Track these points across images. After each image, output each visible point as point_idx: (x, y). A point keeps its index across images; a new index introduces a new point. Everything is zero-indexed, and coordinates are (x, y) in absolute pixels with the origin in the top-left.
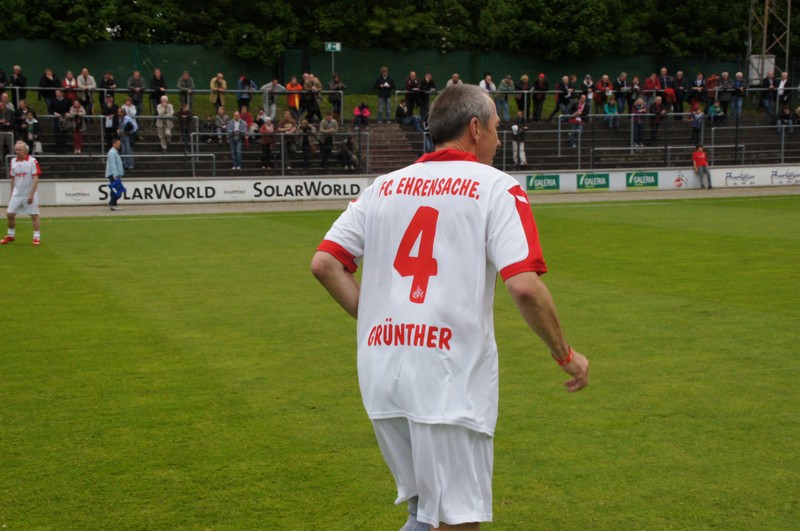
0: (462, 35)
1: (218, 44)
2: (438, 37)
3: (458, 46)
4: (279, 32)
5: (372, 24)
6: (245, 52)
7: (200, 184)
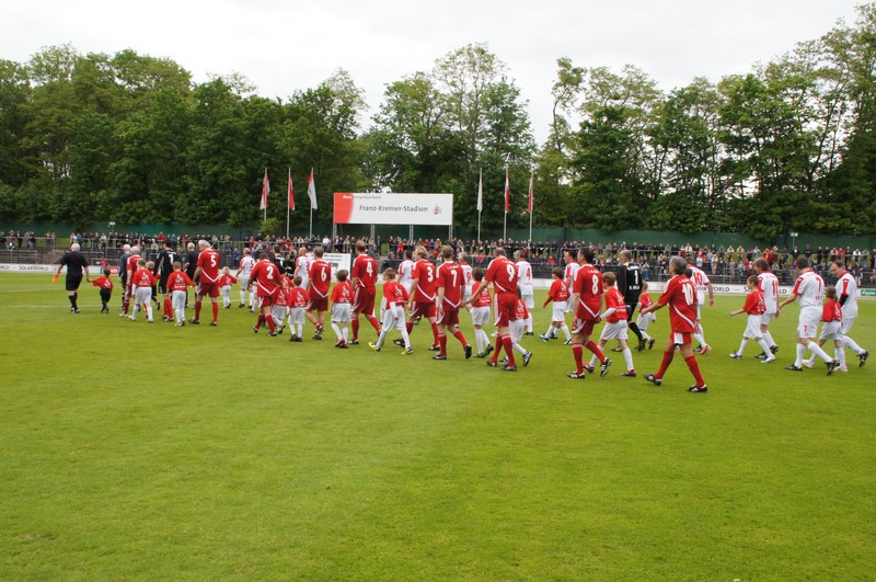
0: (865, 228)
1: (746, 232)
2: (853, 229)
3: (863, 233)
4: (774, 227)
5: (817, 224)
6: (757, 236)
7: (724, 286)
